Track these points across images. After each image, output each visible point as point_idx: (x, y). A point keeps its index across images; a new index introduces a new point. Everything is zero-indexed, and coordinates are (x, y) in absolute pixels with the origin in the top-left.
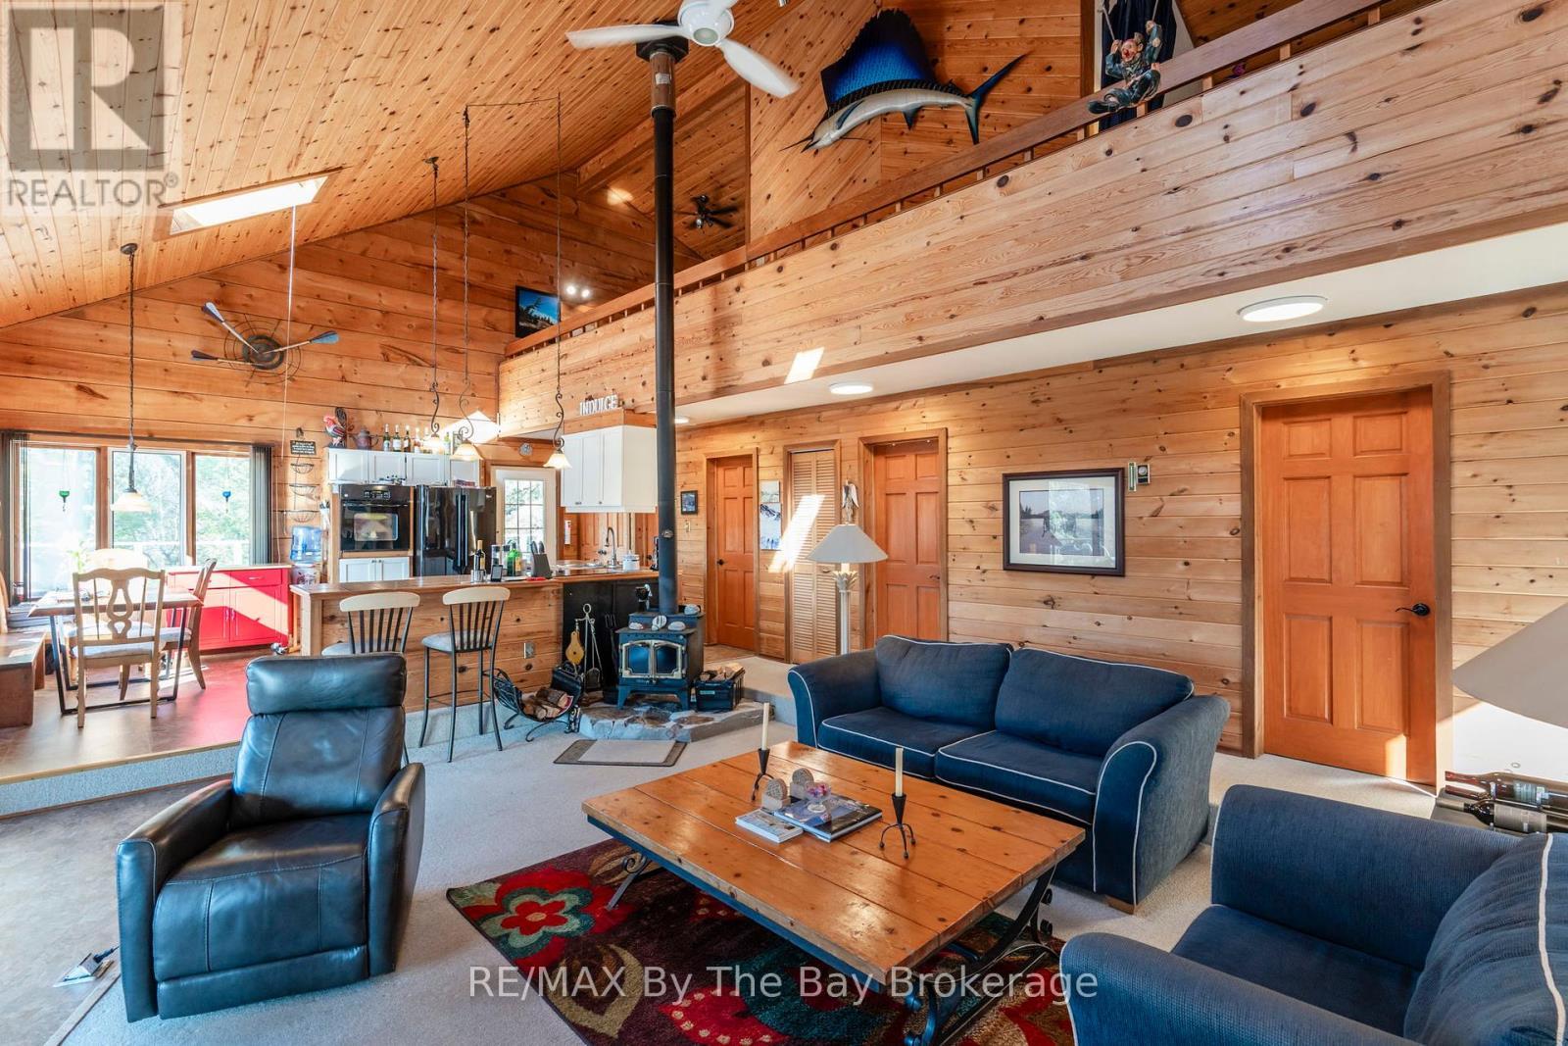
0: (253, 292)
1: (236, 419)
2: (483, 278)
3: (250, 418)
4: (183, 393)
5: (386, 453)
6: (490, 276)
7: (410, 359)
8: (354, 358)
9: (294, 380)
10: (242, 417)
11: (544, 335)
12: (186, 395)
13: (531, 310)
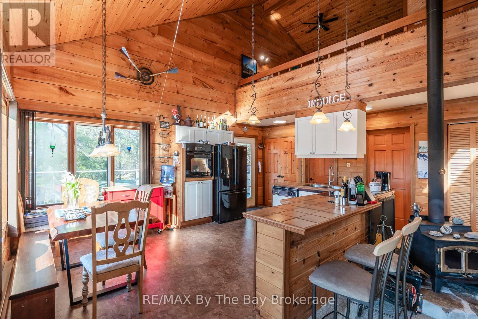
0: (141, 45)
1: (134, 110)
2: (230, 49)
3: (140, 110)
4: (110, 95)
5: (197, 128)
6: (232, 49)
7: (203, 85)
8: (182, 82)
9: (158, 92)
10: (136, 109)
11: (253, 78)
12: (111, 96)
13: (247, 66)
